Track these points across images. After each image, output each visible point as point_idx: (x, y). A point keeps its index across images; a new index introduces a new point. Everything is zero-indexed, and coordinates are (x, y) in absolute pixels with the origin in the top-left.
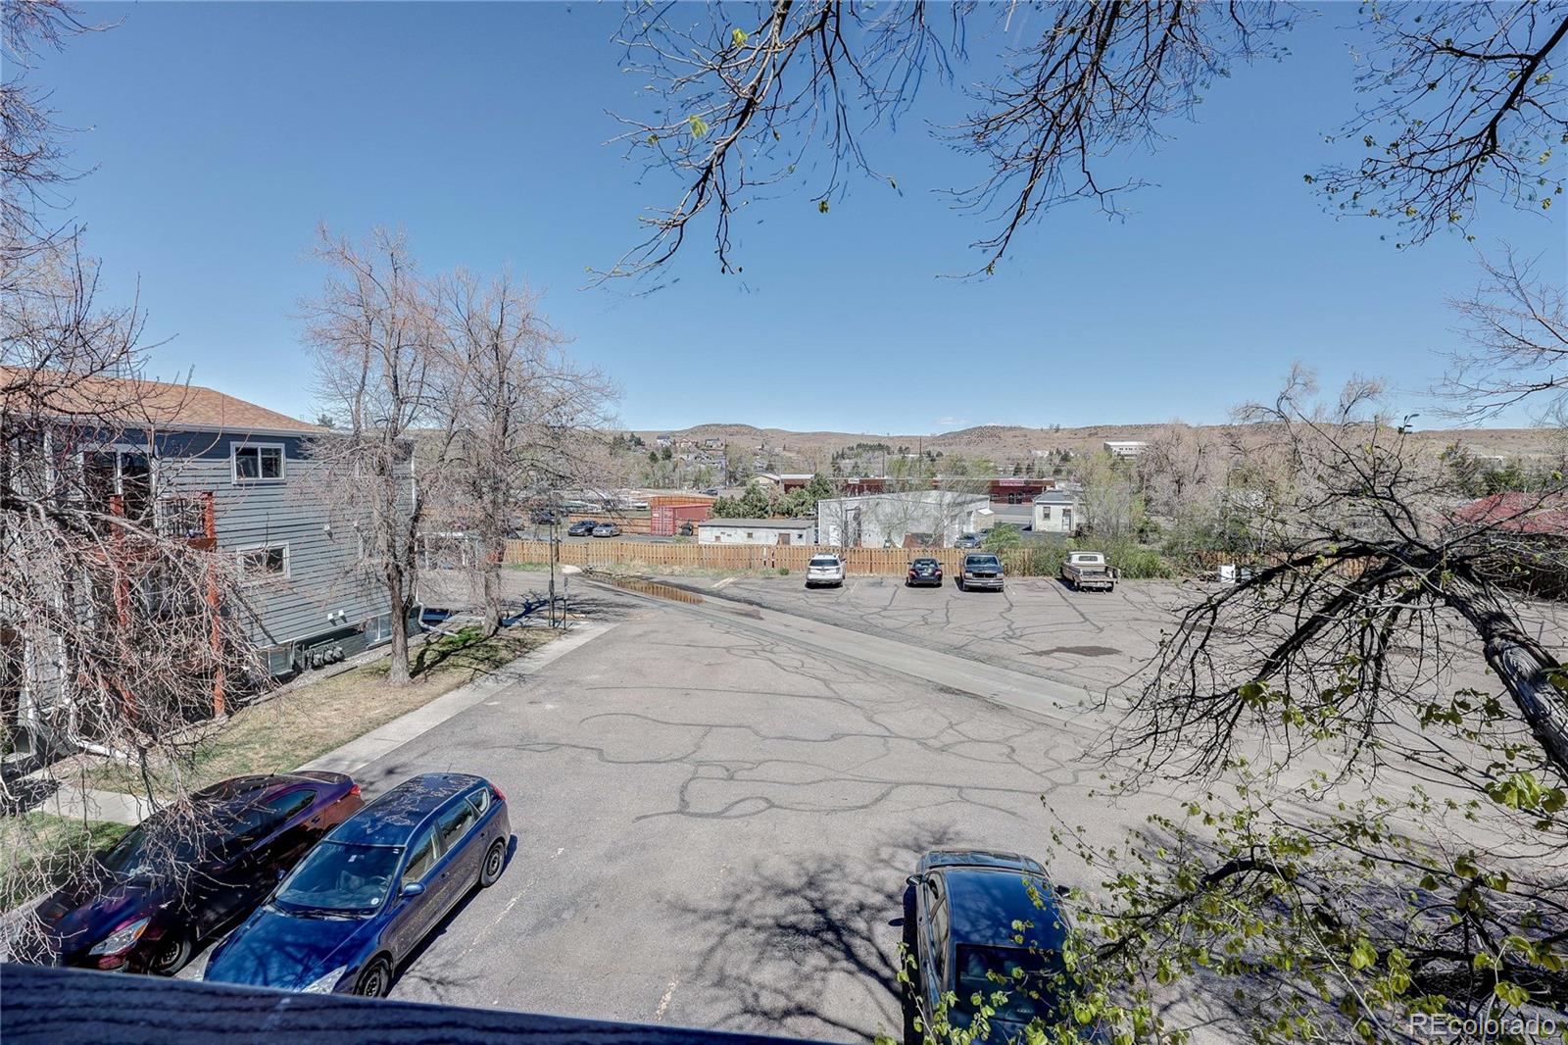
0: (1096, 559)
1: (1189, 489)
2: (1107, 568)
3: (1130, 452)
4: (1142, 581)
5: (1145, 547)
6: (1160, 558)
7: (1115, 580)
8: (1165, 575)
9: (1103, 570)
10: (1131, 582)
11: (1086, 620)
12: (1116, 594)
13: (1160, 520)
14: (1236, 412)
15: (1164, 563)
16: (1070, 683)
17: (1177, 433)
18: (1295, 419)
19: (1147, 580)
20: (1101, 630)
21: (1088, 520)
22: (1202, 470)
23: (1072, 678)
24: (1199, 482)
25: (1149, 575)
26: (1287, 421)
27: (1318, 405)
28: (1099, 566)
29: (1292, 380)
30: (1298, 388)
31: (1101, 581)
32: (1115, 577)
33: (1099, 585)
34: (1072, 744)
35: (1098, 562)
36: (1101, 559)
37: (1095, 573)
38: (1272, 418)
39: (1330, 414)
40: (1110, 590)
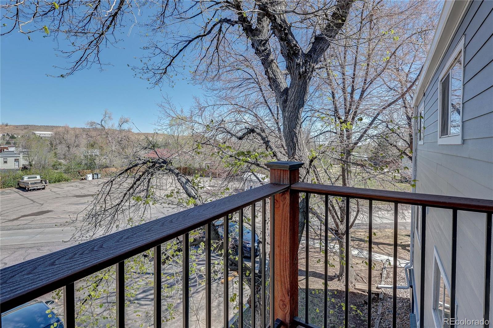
0: (36, 177)
1: (73, 150)
2: (41, 181)
3: (44, 136)
4: (57, 183)
5: (56, 171)
6: (64, 174)
7: (46, 185)
8: (66, 180)
9: (40, 181)
10: (53, 185)
11: (34, 202)
12: (47, 190)
13: (62, 161)
14: (88, 124)
15: (65, 176)
16: (31, 228)
17: (67, 130)
18: (106, 128)
19: (59, 183)
20: (42, 204)
21: (30, 162)
22: (77, 142)
23: (32, 226)
24: (76, 147)
25: (59, 181)
26: (104, 128)
27: (112, 124)
28: (38, 180)
29: (105, 116)
30: (107, 118)
31: (40, 186)
32: (46, 183)
33: (38, 187)
34: (37, 251)
35: (37, 179)
36: (38, 177)
37: (36, 183)
38: (99, 127)
39: (116, 127)
40: (43, 189)
